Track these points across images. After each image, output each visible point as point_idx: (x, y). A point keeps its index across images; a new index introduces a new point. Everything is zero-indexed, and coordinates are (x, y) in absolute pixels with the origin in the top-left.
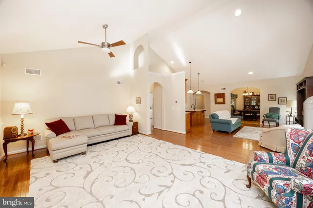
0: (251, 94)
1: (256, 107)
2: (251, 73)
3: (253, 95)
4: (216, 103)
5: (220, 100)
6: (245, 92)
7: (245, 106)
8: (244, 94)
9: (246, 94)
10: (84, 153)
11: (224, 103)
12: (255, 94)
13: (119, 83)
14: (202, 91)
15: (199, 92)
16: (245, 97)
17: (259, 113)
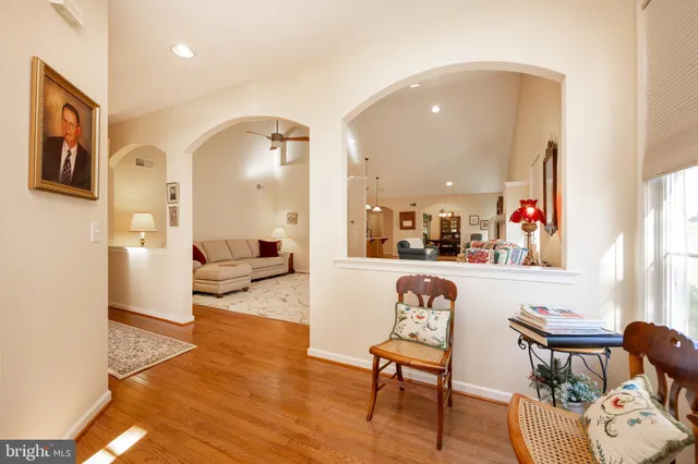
0: (450, 215)
1: (457, 236)
2: (449, 184)
3: (453, 217)
4: (402, 227)
5: (408, 223)
6: (442, 211)
7: (442, 234)
8: (441, 215)
9: (444, 215)
10: (245, 290)
11: (413, 227)
12: (456, 215)
13: (259, 187)
14: (381, 208)
15: (377, 209)
16: (442, 220)
17: (459, 243)
